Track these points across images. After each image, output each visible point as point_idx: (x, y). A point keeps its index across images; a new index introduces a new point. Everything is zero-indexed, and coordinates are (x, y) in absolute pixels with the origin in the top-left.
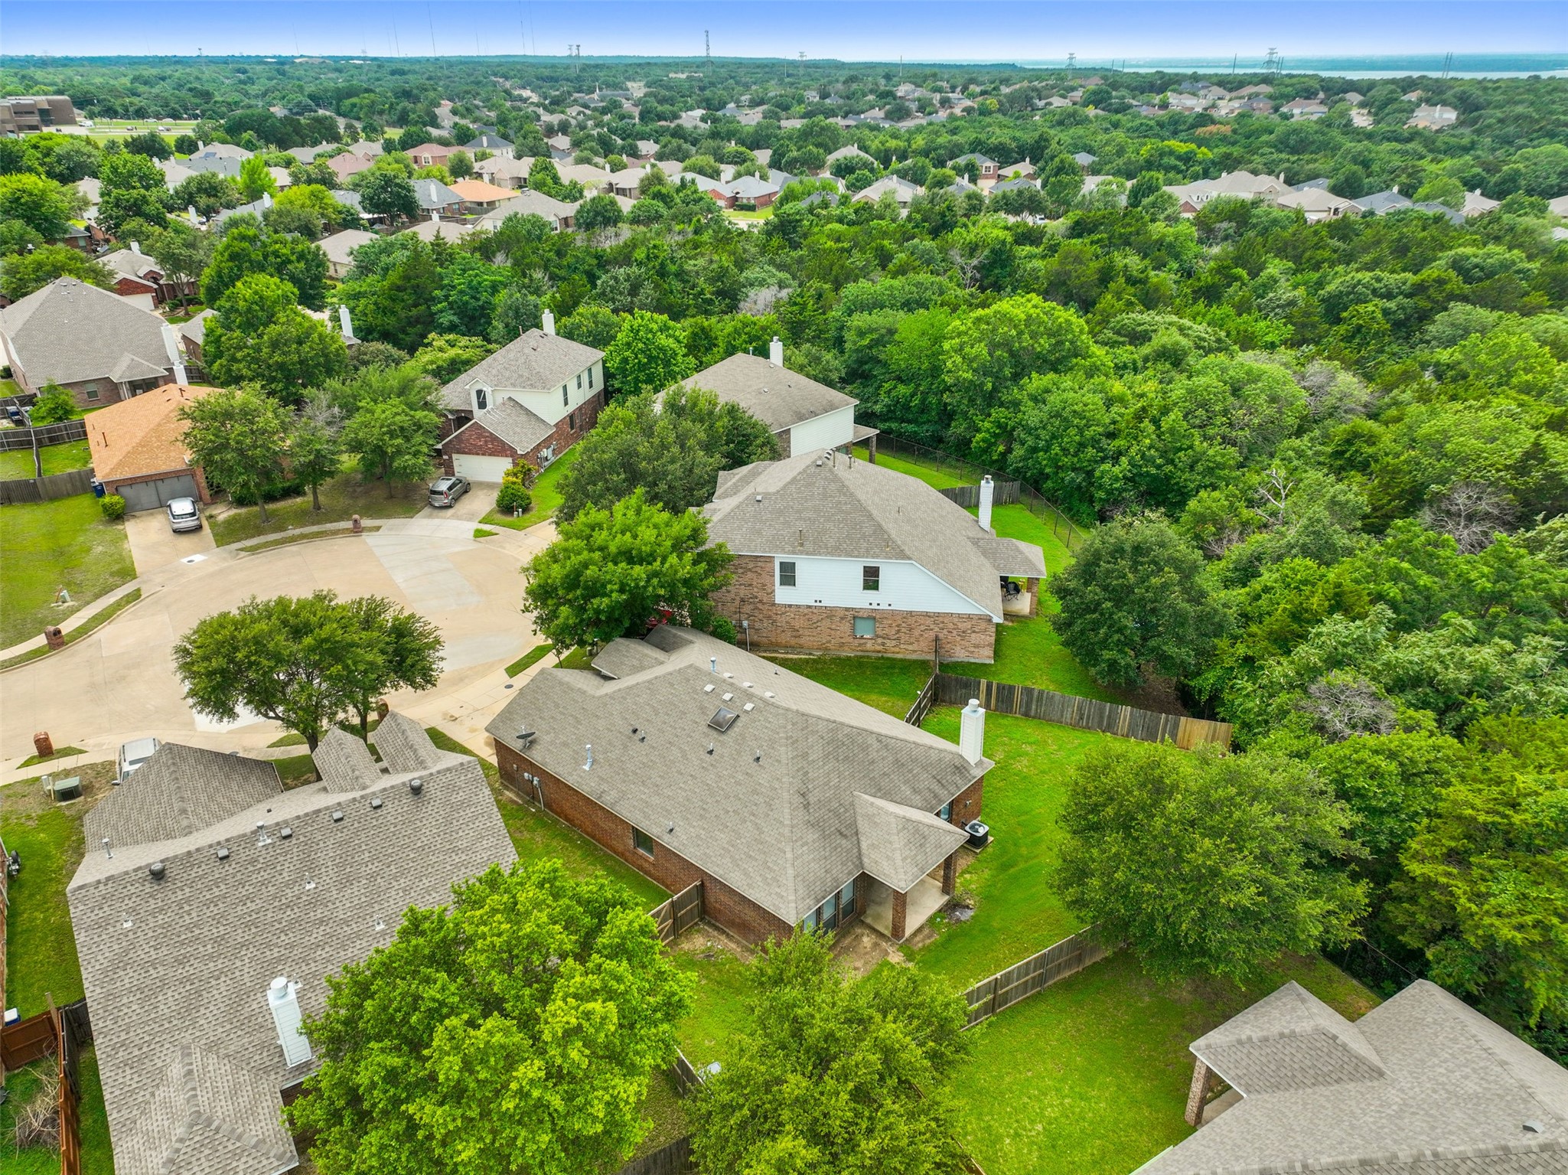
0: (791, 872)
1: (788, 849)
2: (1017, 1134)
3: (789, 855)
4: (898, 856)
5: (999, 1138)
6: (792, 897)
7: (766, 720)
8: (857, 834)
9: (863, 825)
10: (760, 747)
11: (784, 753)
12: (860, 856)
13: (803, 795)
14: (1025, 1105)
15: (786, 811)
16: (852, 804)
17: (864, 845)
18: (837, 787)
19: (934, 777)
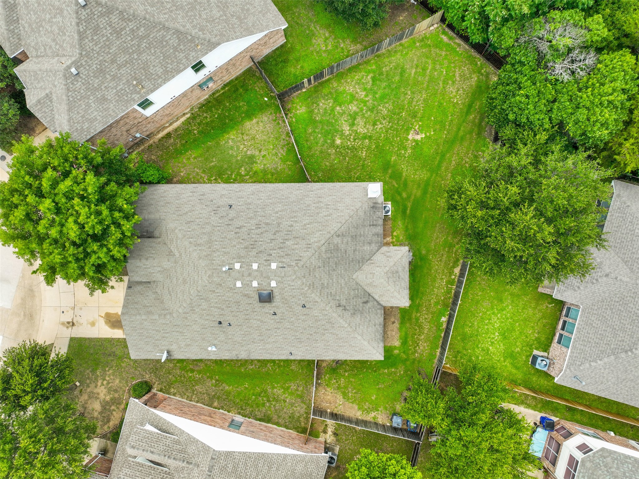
0: (366, 343)
1: (356, 336)
2: (492, 343)
3: (359, 338)
4: (396, 294)
5: (488, 350)
6: (375, 352)
7: (289, 285)
8: (369, 295)
9: (370, 290)
10: (299, 299)
11: (314, 296)
12: (379, 304)
13: (339, 306)
14: (488, 329)
15: (341, 321)
16: (357, 284)
17: (376, 297)
18: (346, 284)
19: (370, 225)
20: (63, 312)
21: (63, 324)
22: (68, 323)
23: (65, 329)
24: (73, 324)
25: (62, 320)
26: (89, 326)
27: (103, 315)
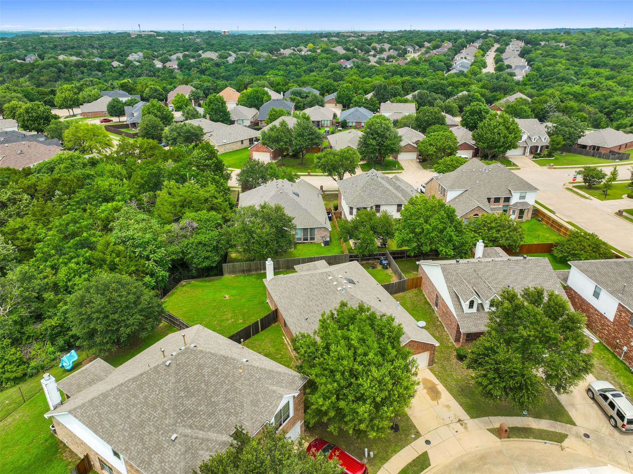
20: (457, 432)
21: (466, 428)
22: (462, 425)
23: (468, 425)
24: (459, 421)
25: (463, 430)
26: (451, 409)
27: (436, 402)
